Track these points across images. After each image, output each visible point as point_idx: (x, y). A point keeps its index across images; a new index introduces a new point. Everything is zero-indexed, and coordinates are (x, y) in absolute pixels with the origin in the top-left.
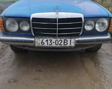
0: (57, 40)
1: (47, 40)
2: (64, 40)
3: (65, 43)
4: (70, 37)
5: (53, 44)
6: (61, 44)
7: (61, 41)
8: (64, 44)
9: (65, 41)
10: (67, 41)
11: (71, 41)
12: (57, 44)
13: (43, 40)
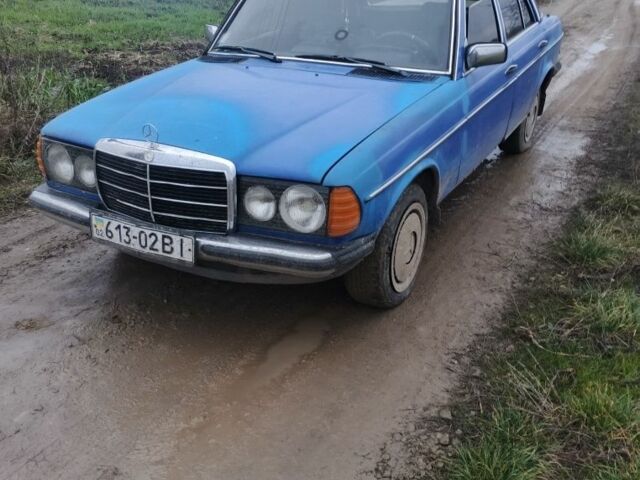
0: (142, 232)
1: (119, 227)
2: (164, 237)
3: (168, 248)
4: (178, 229)
5: (133, 241)
6: (155, 247)
7: (153, 238)
8: (163, 248)
9: (167, 241)
10: (171, 242)
11: (184, 244)
12: (143, 243)
13: (109, 223)
